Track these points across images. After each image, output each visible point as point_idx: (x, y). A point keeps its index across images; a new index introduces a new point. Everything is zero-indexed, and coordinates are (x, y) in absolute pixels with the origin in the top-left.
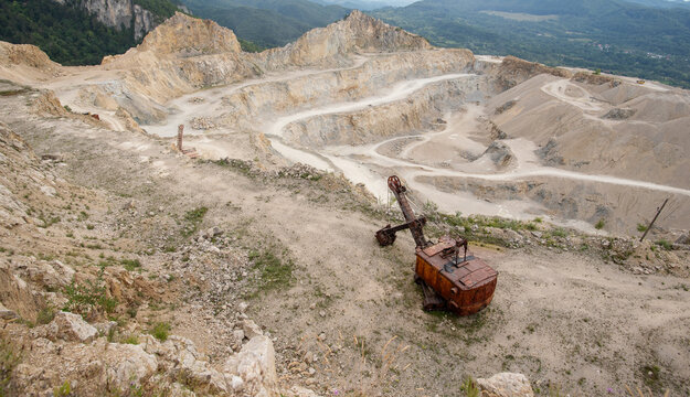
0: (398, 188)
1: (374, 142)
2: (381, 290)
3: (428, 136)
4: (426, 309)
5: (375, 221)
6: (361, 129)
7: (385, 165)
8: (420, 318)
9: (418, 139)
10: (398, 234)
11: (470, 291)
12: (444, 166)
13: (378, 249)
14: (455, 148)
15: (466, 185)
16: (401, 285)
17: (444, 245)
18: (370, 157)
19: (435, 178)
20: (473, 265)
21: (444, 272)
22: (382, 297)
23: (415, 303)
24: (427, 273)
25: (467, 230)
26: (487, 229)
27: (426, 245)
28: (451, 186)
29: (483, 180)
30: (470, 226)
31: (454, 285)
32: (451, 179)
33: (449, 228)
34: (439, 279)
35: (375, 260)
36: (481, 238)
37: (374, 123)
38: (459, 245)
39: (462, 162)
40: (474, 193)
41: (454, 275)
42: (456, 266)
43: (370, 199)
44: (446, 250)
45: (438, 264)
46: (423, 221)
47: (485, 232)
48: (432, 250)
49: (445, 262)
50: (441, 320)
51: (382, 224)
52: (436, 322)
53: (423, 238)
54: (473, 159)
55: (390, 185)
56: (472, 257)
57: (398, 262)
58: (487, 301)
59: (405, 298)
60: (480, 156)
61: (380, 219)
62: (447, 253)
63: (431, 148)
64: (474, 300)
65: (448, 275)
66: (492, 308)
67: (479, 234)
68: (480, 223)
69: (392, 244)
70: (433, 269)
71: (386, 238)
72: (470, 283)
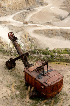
0: (13, 39)
1: (11, 14)
2: (9, 91)
3: (39, 9)
4: (31, 98)
5: (5, 56)
6: (4, 8)
7: (18, 26)
8: (28, 102)
9: (34, 11)
10: (17, 62)
11: (50, 86)
12: (48, 24)
13: (7, 71)
14: (53, 14)
15: (59, 33)
16: (19, 88)
17: (38, 66)
18: (10, 22)
19: (44, 30)
20: (52, 74)
21: (37, 79)
22: (10, 95)
23: (26, 95)
24: (30, 80)
25: (52, 56)
26: (62, 55)
27: (30, 66)
28: (52, 34)
29: (68, 29)
30: (54, 54)
31: (42, 85)
32: (52, 30)
33: (43, 56)
34: (36, 83)
35: (5, 76)
36: (58, 60)
37: (10, 3)
38: (44, 65)
39: (57, 21)
40: (63, 37)
41: (42, 80)
42: (43, 75)
43: (3, 45)
44: (38, 68)
45: (34, 75)
46: (27, 54)
47: (60, 57)
48: (32, 68)
49: (38, 74)
50: (38, 102)
51: (9, 58)
52: (36, 103)
53: (28, 63)
54: (62, 19)
55: (9, 37)
56: (51, 70)
57: (18, 76)
58: (59, 90)
59: (21, 94)
60: (66, 17)
61: (8, 55)
62: (39, 69)
63: (41, 15)
64: (52, 91)
65: (39, 80)
66: (62, 93)
67: (58, 58)
68: (59, 52)
69: (14, 67)
70: (32, 78)
71: (10, 65)
72: (50, 83)
